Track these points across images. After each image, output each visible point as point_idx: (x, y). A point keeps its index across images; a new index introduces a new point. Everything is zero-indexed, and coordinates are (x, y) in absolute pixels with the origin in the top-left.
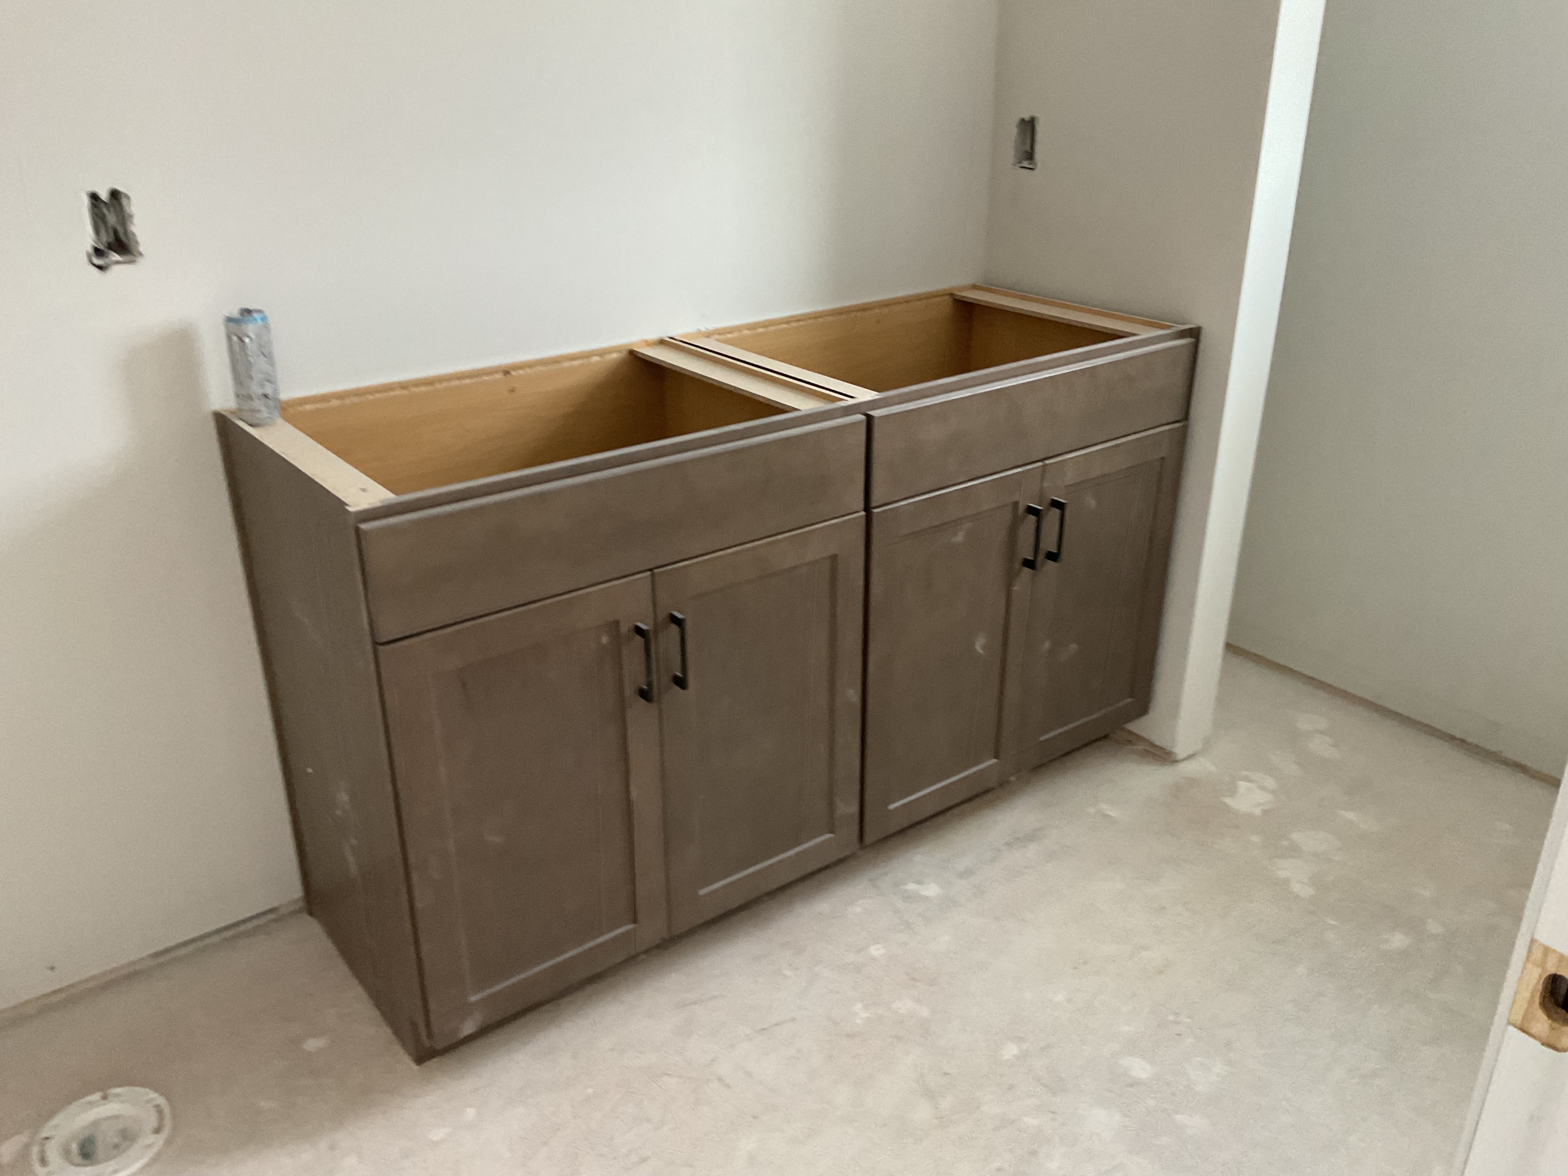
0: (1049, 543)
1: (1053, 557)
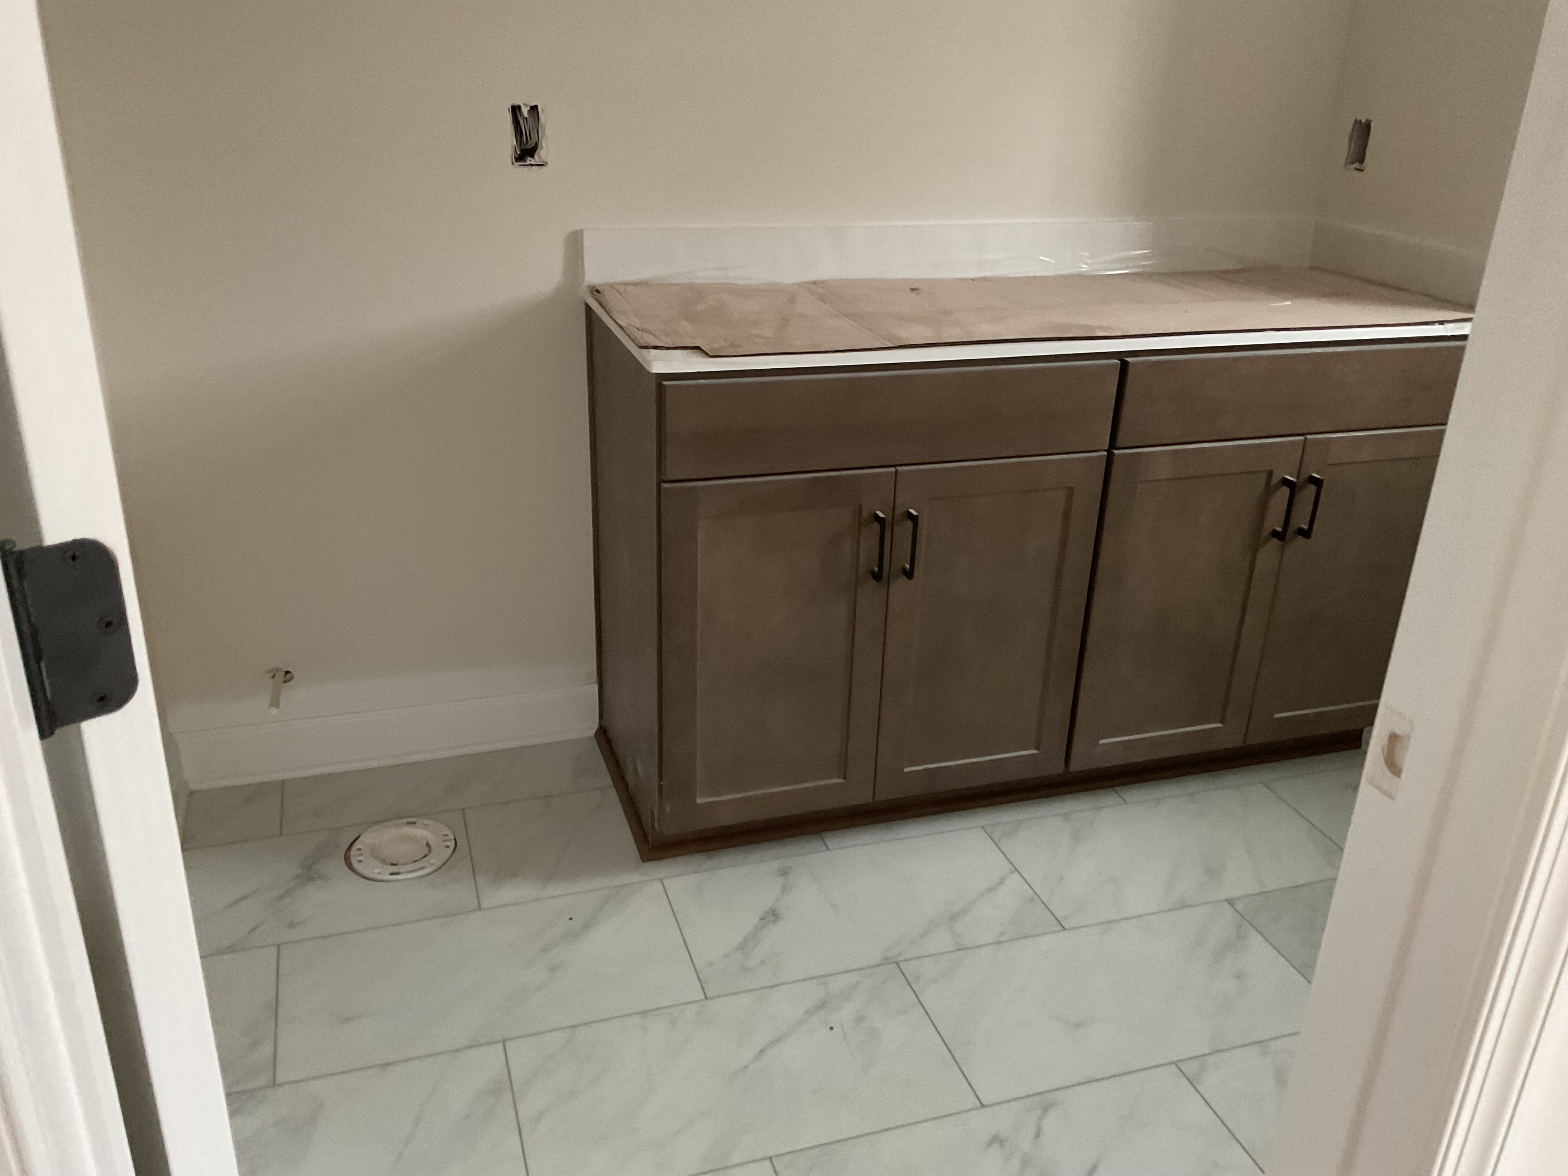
0: (1301, 521)
1: (1306, 534)
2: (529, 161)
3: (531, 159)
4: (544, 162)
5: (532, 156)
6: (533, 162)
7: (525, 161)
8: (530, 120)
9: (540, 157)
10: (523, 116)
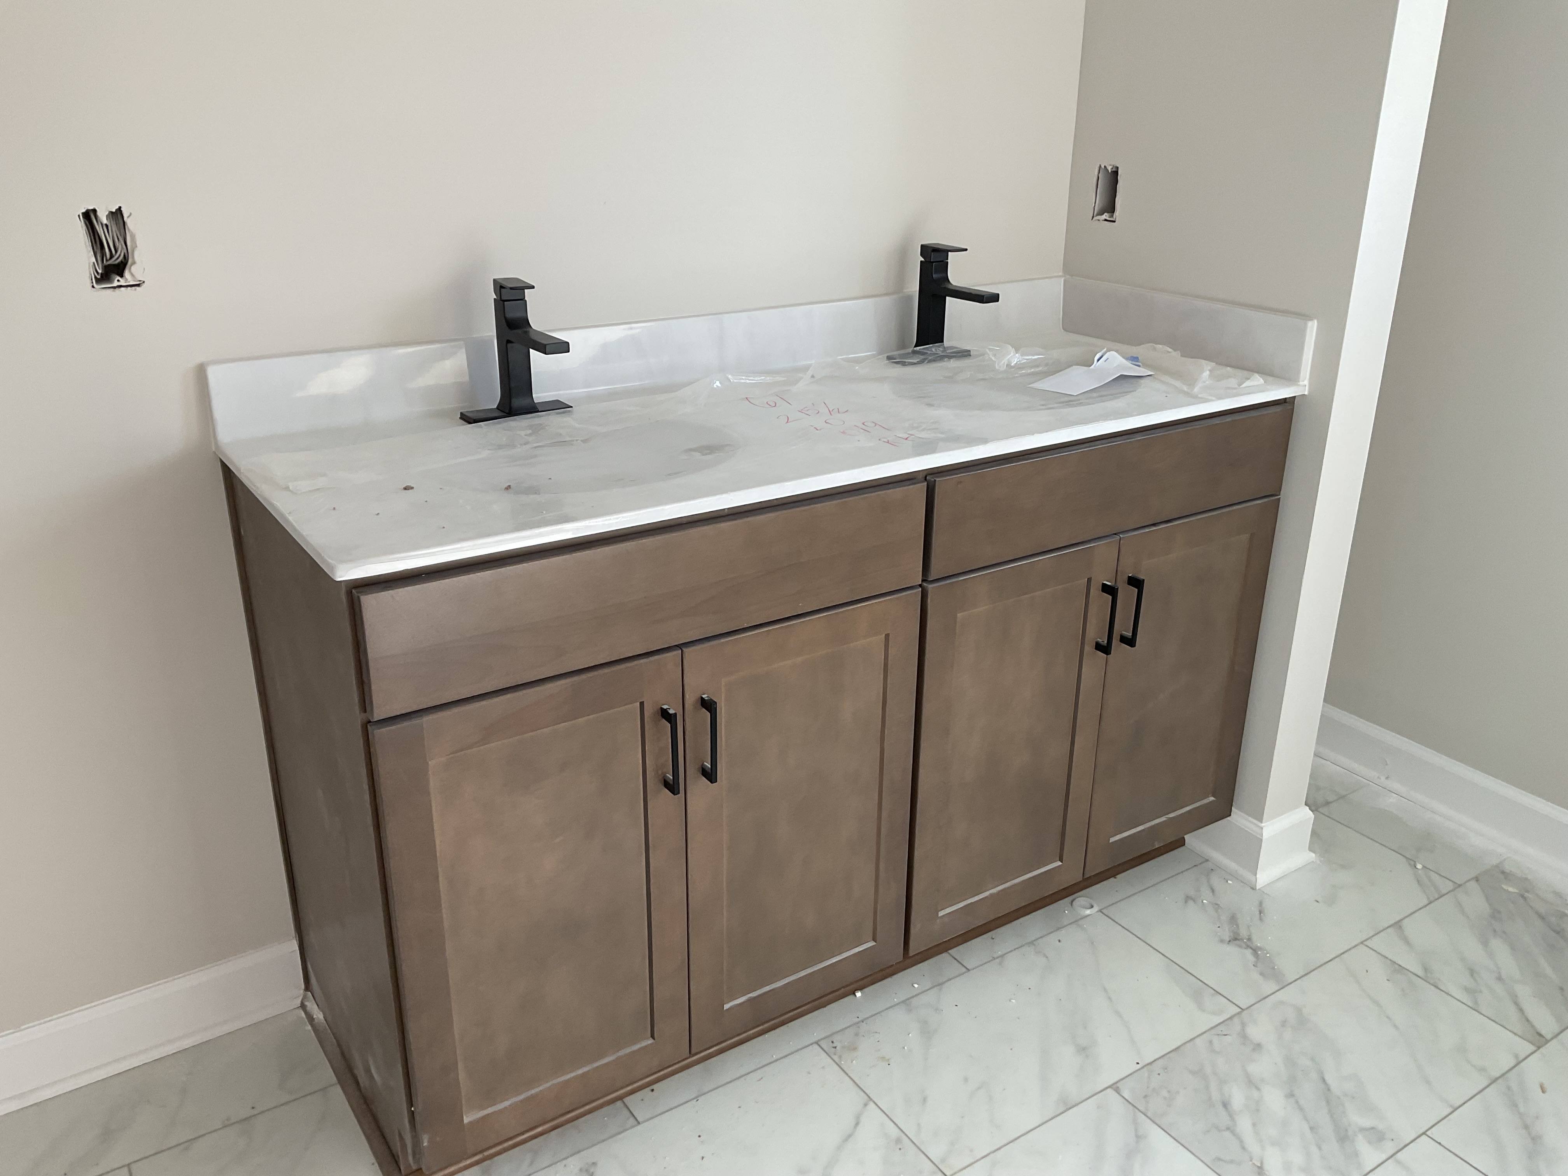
0: (1124, 628)
1: (1130, 642)
2: (117, 281)
3: (120, 279)
4: (140, 281)
5: (122, 276)
6: (122, 283)
7: (111, 282)
8: (114, 228)
9: (132, 275)
10: (102, 224)
